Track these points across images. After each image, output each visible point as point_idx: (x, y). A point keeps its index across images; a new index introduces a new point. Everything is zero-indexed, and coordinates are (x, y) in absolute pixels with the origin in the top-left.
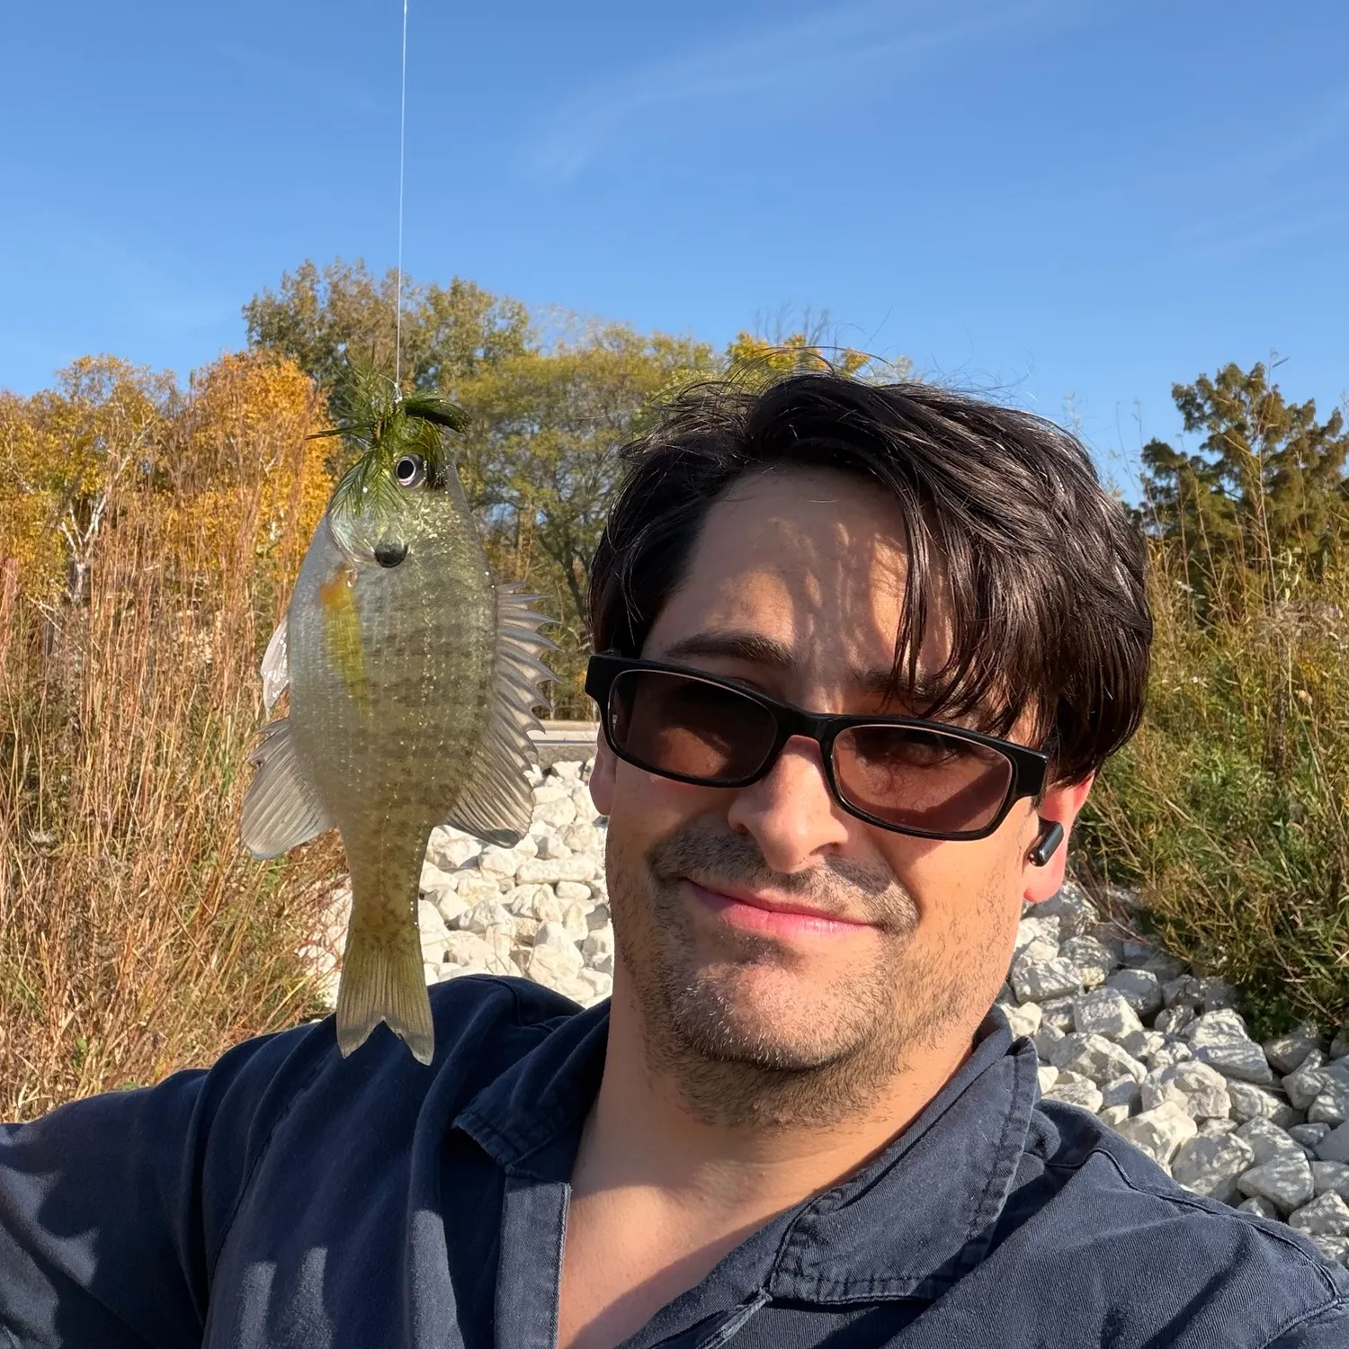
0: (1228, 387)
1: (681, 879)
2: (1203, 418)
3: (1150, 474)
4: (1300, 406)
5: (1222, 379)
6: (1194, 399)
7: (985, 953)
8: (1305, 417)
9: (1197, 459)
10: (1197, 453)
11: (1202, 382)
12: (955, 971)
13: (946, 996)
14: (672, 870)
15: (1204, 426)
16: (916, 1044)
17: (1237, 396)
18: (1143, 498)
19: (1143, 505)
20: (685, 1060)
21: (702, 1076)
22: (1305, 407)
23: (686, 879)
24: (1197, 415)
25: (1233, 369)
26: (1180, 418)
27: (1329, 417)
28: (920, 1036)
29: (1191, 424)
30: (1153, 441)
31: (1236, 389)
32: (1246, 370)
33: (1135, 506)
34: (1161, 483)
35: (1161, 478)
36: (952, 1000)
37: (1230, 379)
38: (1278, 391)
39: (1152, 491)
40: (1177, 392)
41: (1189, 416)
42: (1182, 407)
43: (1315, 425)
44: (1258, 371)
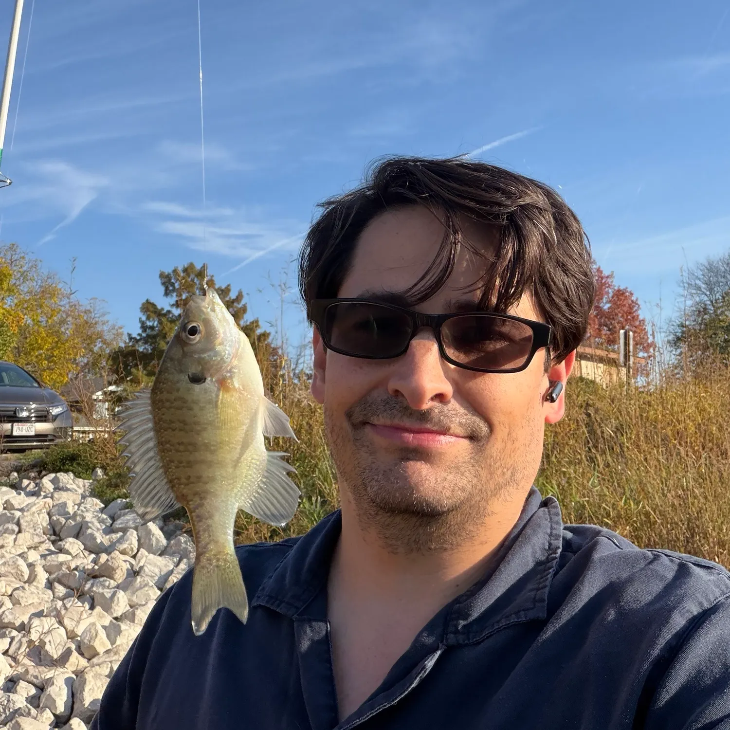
0: (188, 275)
1: (365, 423)
2: (174, 290)
3: (144, 318)
4: (223, 287)
5: (185, 270)
6: (170, 280)
7: (527, 448)
8: (226, 293)
9: (169, 312)
10: (169, 308)
11: (175, 271)
12: (513, 459)
13: (509, 472)
14: (361, 419)
15: (175, 294)
16: (496, 499)
17: (193, 280)
18: (140, 331)
19: (139, 335)
20: (378, 518)
21: (388, 525)
22: (226, 288)
23: (368, 423)
24: (171, 288)
25: (191, 265)
26: (163, 289)
27: (237, 294)
28: (498, 496)
29: (167, 293)
30: (147, 300)
31: (192, 276)
32: (198, 267)
33: (134, 335)
34: (149, 324)
35: (150, 321)
36: (513, 474)
37: (189, 270)
38: (214, 278)
39: (144, 327)
40: (162, 275)
41: (167, 289)
42: (163, 284)
43: (230, 298)
44: (204, 267)
